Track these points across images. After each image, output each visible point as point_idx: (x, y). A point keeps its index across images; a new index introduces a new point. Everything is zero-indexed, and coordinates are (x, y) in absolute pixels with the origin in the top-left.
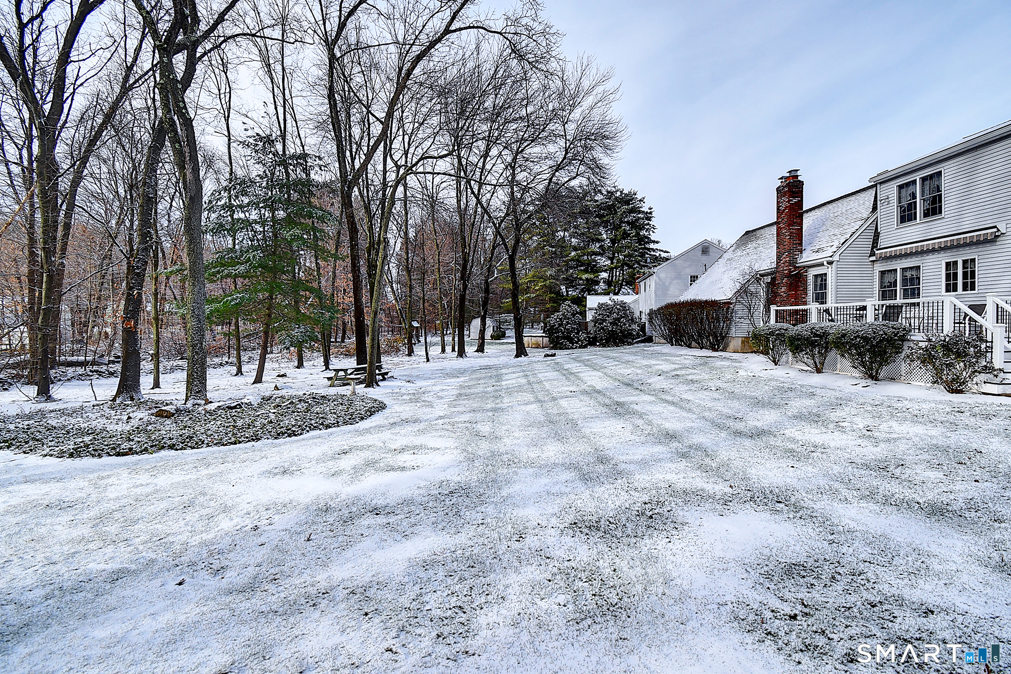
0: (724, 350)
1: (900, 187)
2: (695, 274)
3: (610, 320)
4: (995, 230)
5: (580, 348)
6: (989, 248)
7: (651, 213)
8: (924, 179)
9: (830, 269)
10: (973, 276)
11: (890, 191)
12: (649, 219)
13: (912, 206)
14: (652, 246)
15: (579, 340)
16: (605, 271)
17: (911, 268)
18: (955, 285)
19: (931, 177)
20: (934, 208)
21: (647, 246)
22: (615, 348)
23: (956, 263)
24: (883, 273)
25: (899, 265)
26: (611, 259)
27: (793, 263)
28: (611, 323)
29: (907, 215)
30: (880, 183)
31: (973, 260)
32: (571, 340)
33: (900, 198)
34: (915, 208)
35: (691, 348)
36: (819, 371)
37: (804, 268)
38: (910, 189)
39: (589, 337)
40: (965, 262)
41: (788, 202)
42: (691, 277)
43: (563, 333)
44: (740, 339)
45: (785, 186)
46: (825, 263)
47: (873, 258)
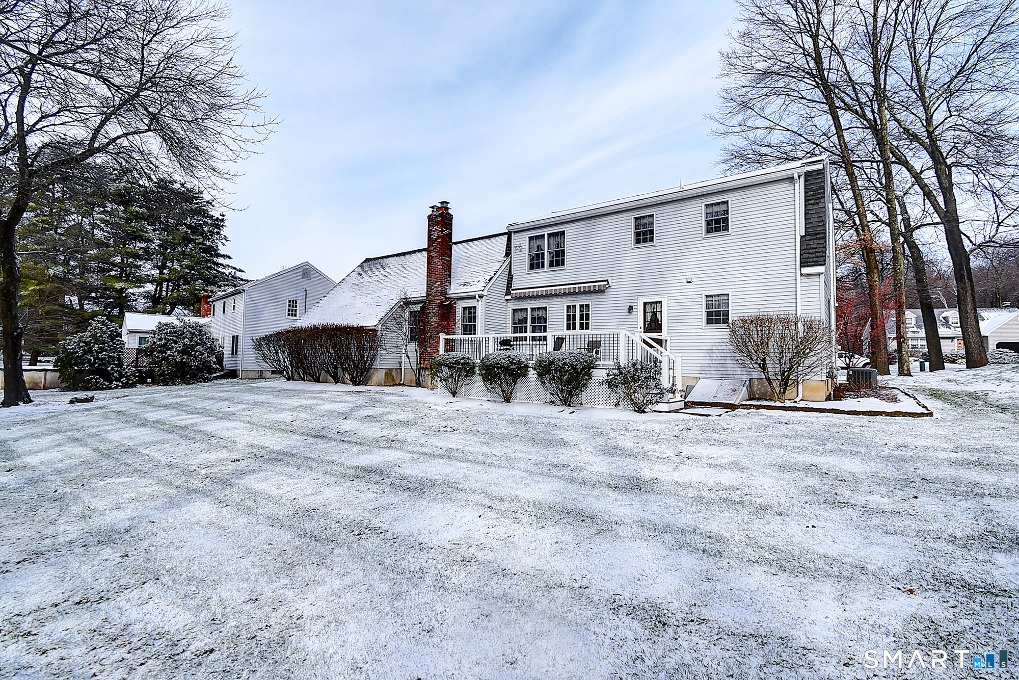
0: (365, 383)
1: (531, 238)
2: (294, 299)
3: (179, 347)
4: (606, 283)
5: (122, 387)
6: (599, 296)
7: (222, 220)
8: (550, 235)
9: (480, 302)
10: (588, 318)
11: (521, 241)
12: (219, 227)
13: (540, 256)
14: (221, 260)
15: (121, 376)
16: (151, 282)
17: (539, 309)
18: (574, 324)
19: (557, 234)
20: (558, 259)
21: (215, 259)
22: (184, 386)
23: (574, 306)
24: (515, 311)
25: (529, 305)
26: (161, 268)
27: (444, 293)
28: (179, 352)
29: (536, 263)
30: (514, 232)
31: (588, 306)
32: (108, 377)
33: (530, 248)
34: (543, 258)
35: (319, 382)
36: (508, 400)
37: (454, 299)
38: (539, 242)
39: (140, 371)
40: (581, 306)
41: (442, 231)
42: (290, 302)
43: (92, 365)
44: (384, 371)
45: (438, 216)
46: (477, 297)
47: (507, 297)
